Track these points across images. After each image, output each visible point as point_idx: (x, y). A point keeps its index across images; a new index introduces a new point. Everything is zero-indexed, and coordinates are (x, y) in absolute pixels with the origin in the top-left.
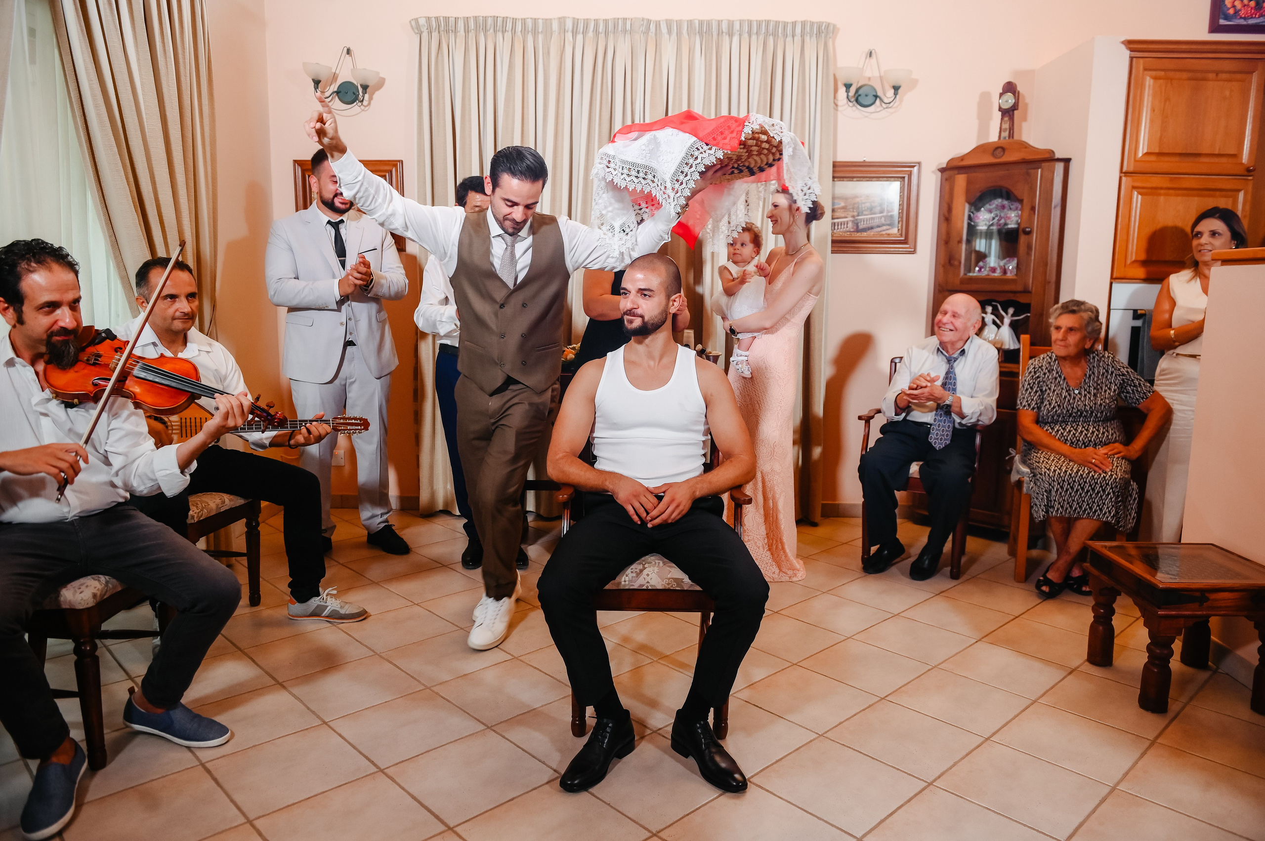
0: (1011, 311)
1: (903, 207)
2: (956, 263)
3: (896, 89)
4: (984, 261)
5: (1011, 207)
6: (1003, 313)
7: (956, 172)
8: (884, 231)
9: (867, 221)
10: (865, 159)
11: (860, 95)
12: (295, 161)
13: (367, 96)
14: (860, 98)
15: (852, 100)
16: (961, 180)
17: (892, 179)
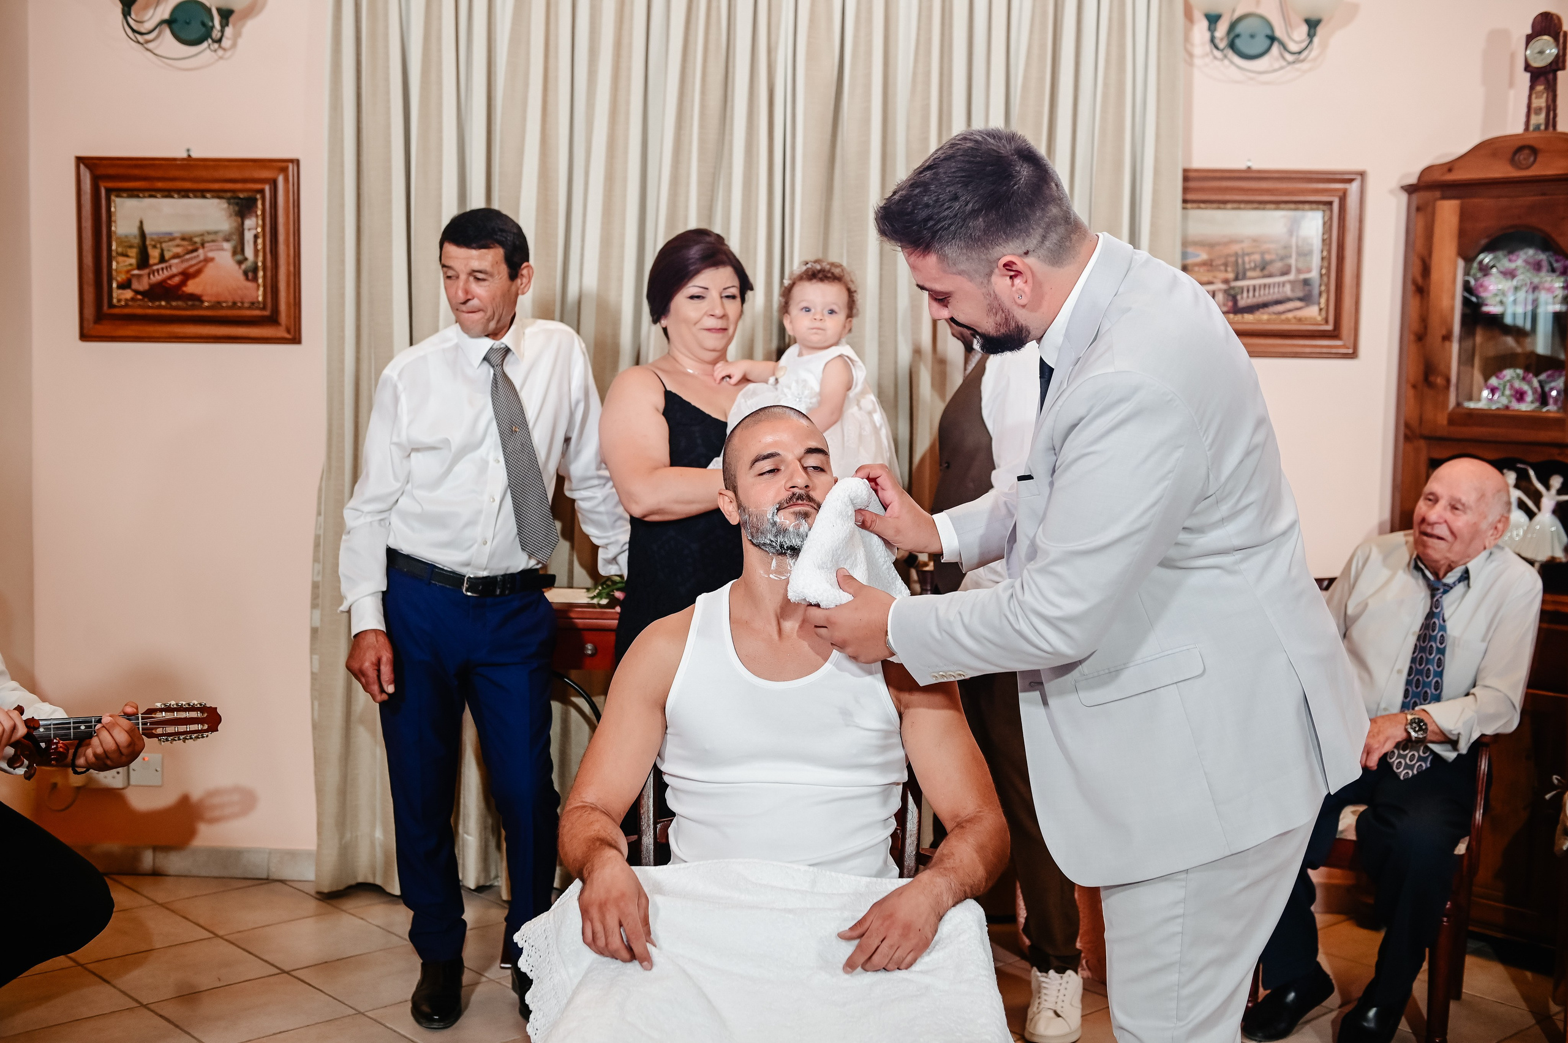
0: (1556, 482)
1: (1329, 264)
2: (1440, 381)
3: (1313, 25)
4: (1501, 376)
5: (1556, 265)
6: (1539, 486)
7: (1438, 194)
8: (1290, 311)
9: (1254, 290)
10: (1249, 164)
11: (1238, 36)
12: (80, 160)
13: (229, 31)
14: (1238, 42)
15: (1222, 45)
16: (1448, 211)
17: (1307, 206)
